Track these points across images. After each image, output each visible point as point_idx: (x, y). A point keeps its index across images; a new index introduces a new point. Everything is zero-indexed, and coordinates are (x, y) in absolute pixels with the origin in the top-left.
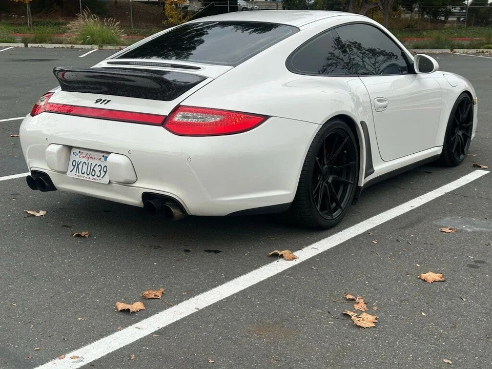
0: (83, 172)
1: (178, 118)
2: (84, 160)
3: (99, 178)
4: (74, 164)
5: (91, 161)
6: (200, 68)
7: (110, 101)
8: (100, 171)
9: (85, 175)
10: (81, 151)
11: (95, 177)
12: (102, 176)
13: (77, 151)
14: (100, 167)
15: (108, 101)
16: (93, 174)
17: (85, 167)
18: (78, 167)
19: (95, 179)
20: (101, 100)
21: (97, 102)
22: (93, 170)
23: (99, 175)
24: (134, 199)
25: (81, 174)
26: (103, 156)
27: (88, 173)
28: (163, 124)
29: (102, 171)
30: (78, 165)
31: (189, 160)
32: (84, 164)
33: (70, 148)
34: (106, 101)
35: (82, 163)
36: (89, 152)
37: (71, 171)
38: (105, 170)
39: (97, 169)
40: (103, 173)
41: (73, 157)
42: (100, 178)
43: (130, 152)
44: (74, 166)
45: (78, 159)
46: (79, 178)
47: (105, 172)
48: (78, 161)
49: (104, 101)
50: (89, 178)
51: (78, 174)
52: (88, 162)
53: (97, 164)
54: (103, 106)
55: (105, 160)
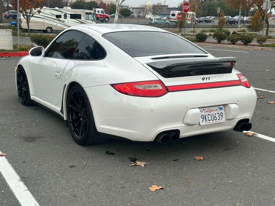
0: (209, 120)
3: (219, 120)
4: (203, 117)
5: (212, 113)
7: (210, 78)
8: (219, 116)
9: (211, 121)
10: (204, 109)
11: (217, 120)
12: (221, 118)
13: (202, 109)
14: (218, 114)
16: (216, 119)
17: (210, 117)
18: (205, 118)
19: (217, 122)
20: (204, 78)
22: (215, 117)
25: (208, 121)
26: (218, 108)
27: (213, 120)
29: (220, 116)
30: (205, 117)
32: (209, 115)
35: (207, 116)
36: (209, 108)
37: (202, 122)
39: (217, 116)
40: (221, 117)
43: (238, 101)
44: (203, 118)
46: (208, 124)
47: (222, 116)
48: (205, 115)
49: (207, 78)
50: (214, 122)
51: (206, 122)
52: (210, 113)
53: (216, 113)
54: (208, 81)
55: (220, 110)
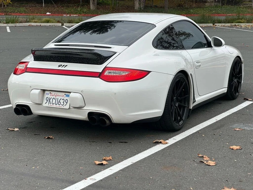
0: (53, 103)
1: (106, 73)
2: (53, 97)
4: (47, 99)
5: (57, 97)
6: (111, 48)
7: (67, 65)
8: (63, 102)
9: (54, 105)
10: (51, 92)
11: (61, 105)
12: (65, 104)
13: (49, 92)
14: (63, 100)
15: (66, 66)
16: (59, 104)
17: (54, 101)
18: (50, 101)
19: (60, 107)
20: (62, 65)
21: (59, 66)
22: (59, 102)
23: (63, 104)
24: (83, 116)
25: (51, 104)
26: (65, 94)
27: (56, 103)
28: (99, 77)
29: (65, 102)
30: (50, 100)
31: (115, 94)
32: (54, 99)
33: (44, 91)
34: (65, 66)
35: (52, 99)
36: (56, 93)
37: (45, 103)
38: (66, 101)
39: (62, 101)
40: (65, 103)
41: (46, 96)
42: (64, 106)
43: (82, 91)
44: (47, 100)
45: (49, 96)
46: (50, 106)
47: (67, 103)
48: (50, 98)
49: (63, 66)
50: (57, 106)
51: (50, 104)
52: (56, 98)
53: (61, 99)
54: (63, 68)
55: (66, 96)
